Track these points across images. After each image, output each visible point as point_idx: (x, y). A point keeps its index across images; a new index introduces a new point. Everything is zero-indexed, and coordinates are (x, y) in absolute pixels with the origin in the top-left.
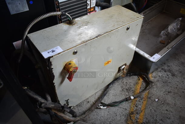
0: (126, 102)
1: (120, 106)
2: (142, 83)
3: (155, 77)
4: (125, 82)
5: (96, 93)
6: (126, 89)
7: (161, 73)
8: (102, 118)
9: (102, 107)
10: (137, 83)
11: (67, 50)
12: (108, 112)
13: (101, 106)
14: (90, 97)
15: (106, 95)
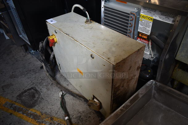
1: (61, 109)
5: (77, 90)
6: (80, 116)
8: (52, 95)
11: (53, 26)
13: (62, 93)
14: (73, 86)
15: (74, 97)
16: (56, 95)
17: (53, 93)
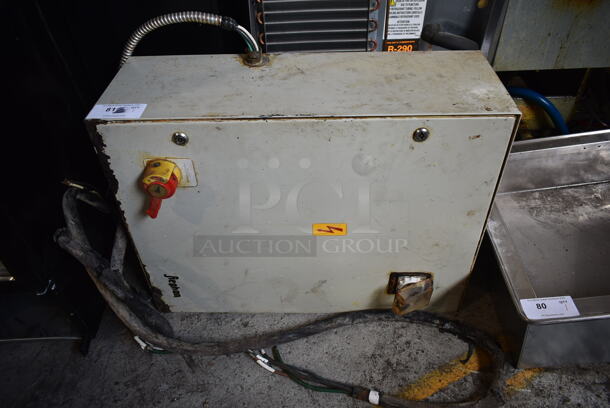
0: (348, 398)
1: (321, 396)
2: (466, 381)
3: (539, 393)
4: (404, 339)
5: (288, 314)
6: (389, 363)
7: (589, 393)
8: (237, 392)
9: (262, 361)
10: (444, 368)
11: (153, 121)
12: (270, 387)
13: (265, 356)
14: (262, 314)
15: (311, 337)
16: (250, 381)
17: (231, 384)
